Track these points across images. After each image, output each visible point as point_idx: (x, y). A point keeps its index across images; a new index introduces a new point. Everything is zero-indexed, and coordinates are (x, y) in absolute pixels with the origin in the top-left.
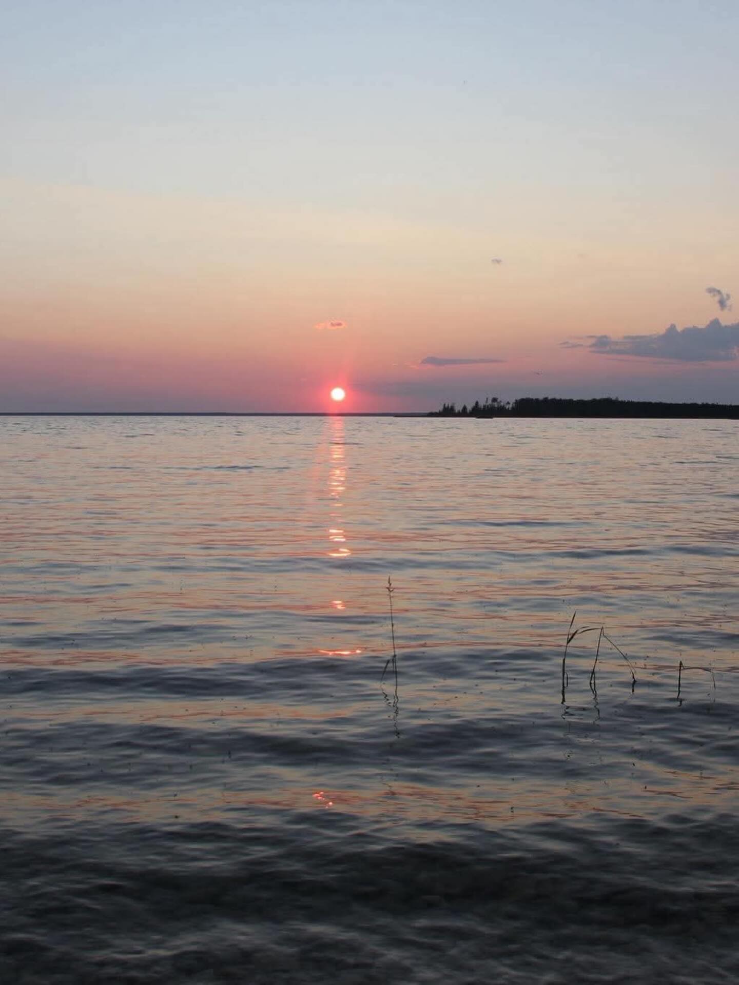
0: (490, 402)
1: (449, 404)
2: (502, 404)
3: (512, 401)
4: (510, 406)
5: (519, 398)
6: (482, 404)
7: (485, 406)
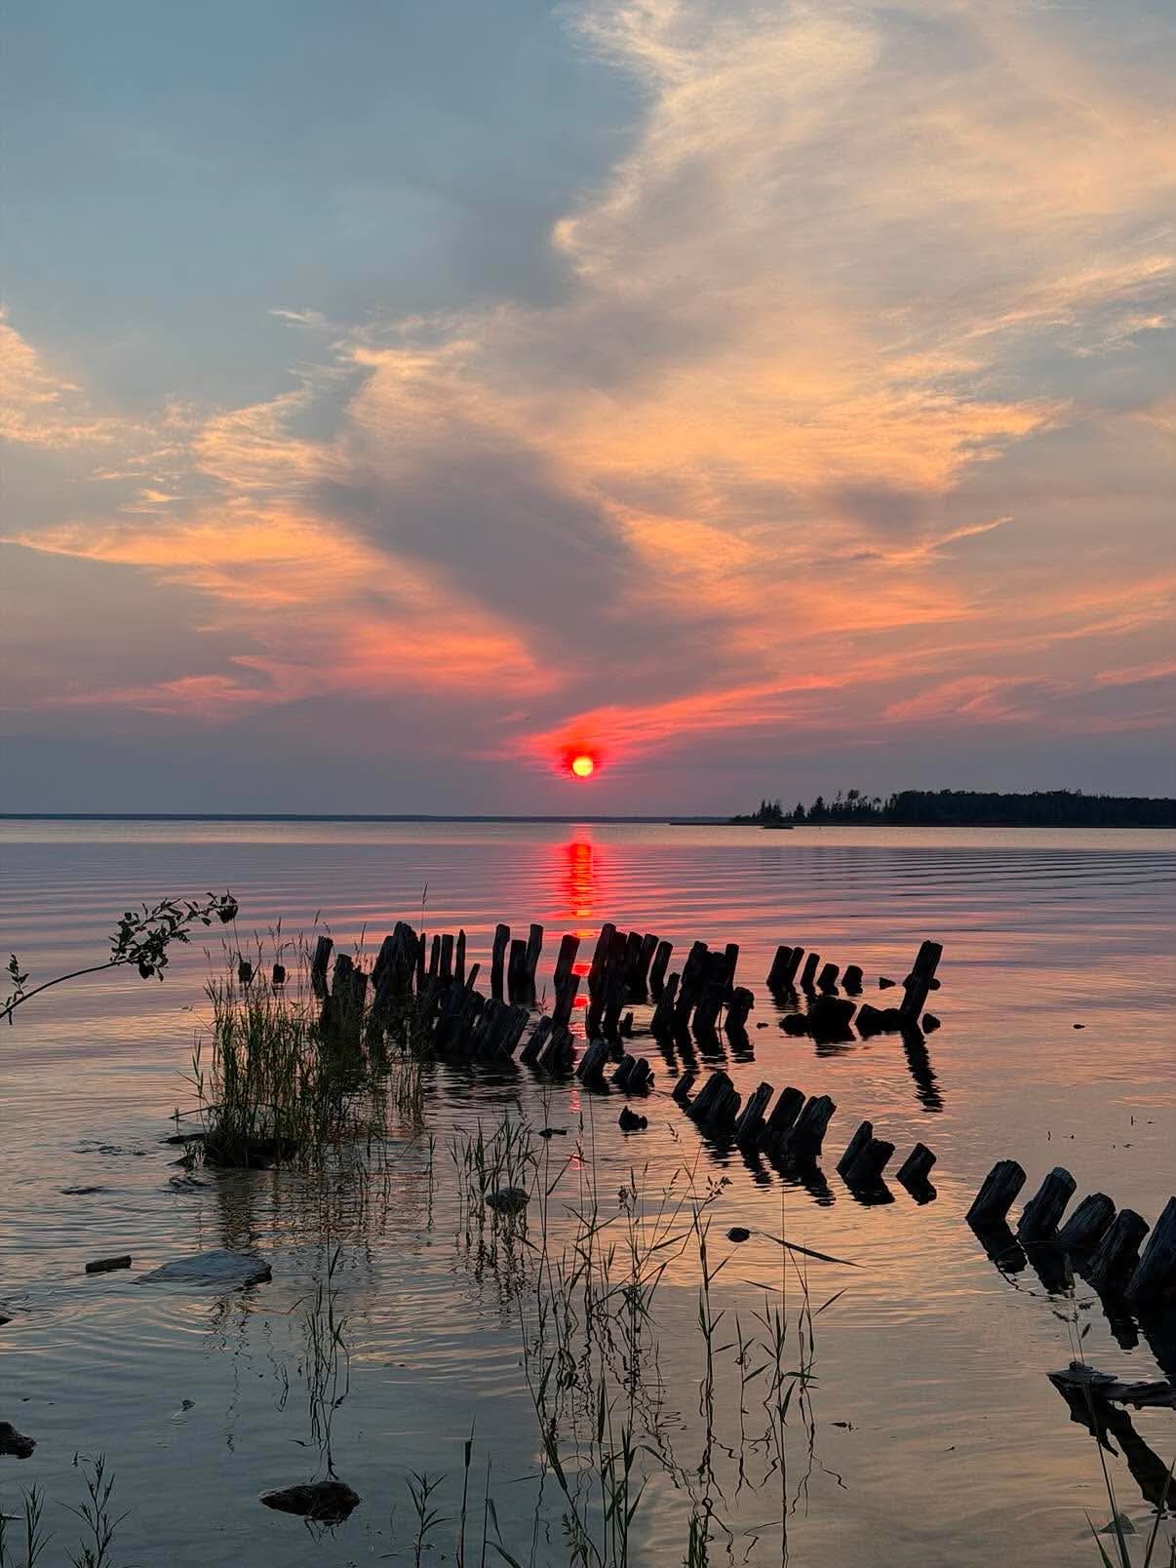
0: (844, 800)
1: (771, 801)
2: (867, 801)
3: (886, 797)
4: (882, 806)
5: (899, 791)
6: (829, 803)
7: (835, 806)
